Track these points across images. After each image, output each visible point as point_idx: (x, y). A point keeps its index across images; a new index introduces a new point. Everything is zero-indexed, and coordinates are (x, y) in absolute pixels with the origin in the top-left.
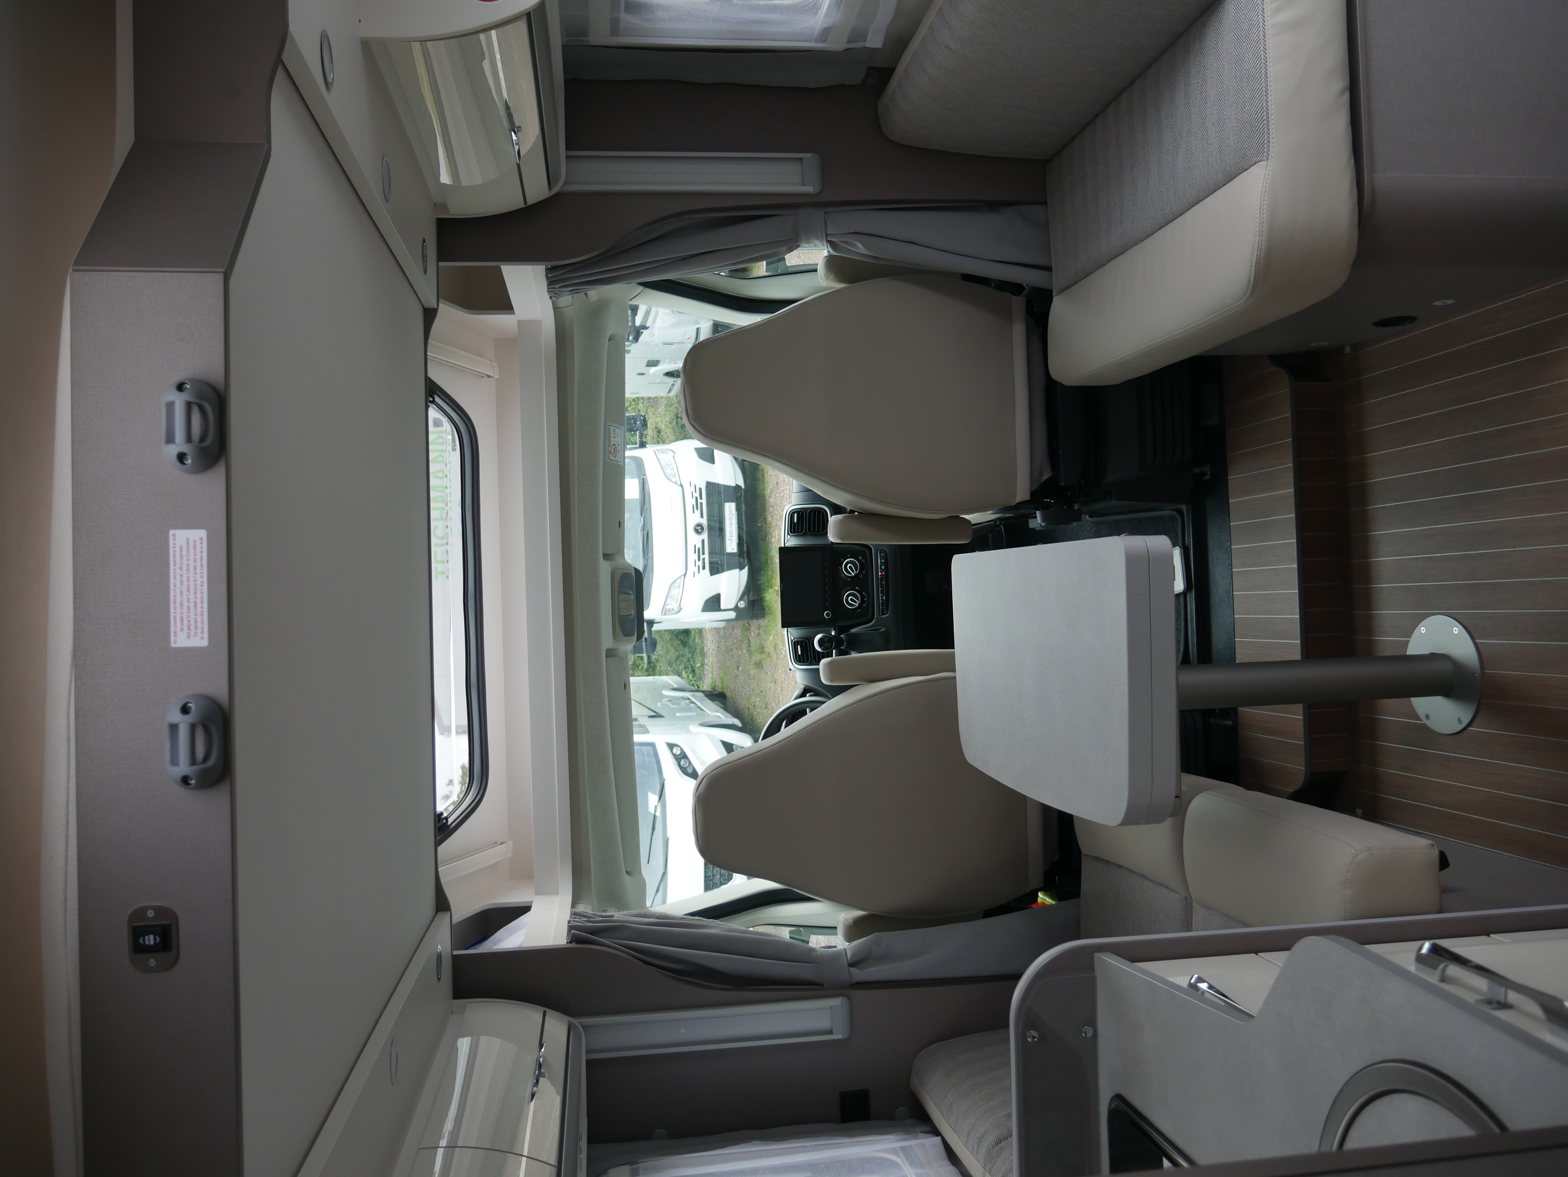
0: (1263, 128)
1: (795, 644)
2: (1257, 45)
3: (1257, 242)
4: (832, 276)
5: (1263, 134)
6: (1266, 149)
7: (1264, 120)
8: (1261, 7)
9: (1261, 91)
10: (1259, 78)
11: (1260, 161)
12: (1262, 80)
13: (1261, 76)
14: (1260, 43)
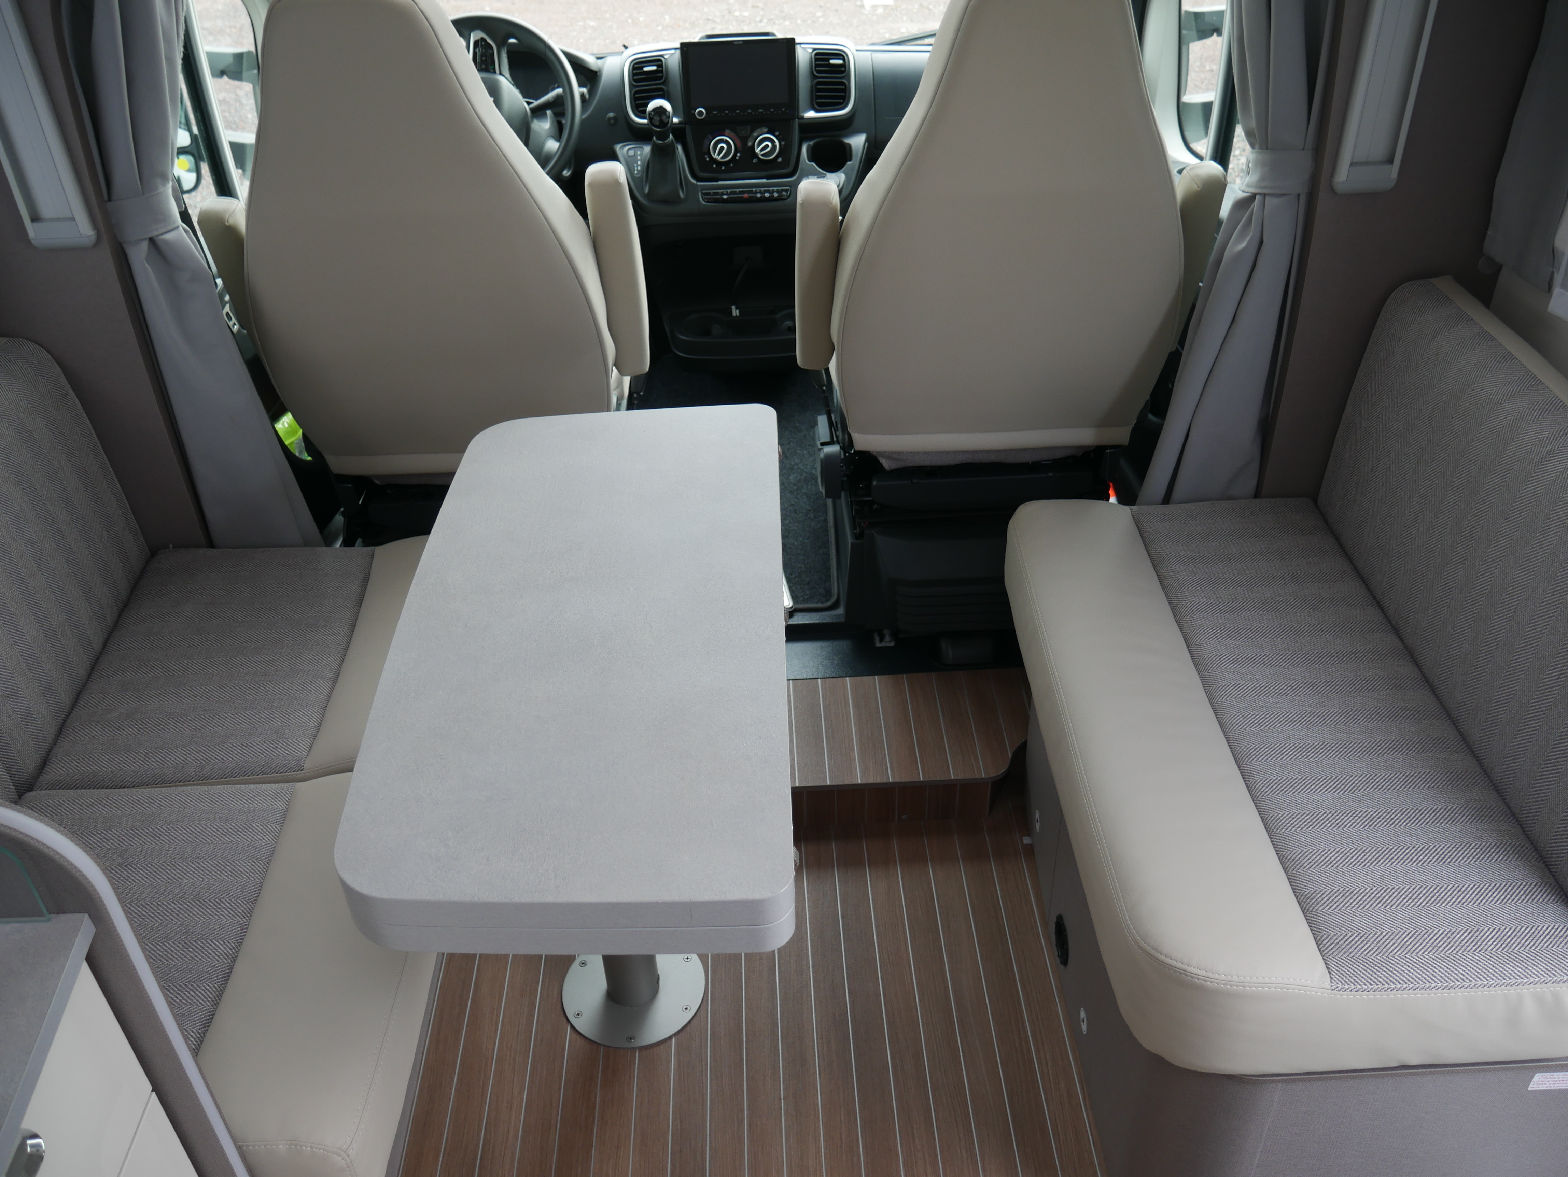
0: (1378, 983)
1: (657, 61)
2: (1497, 975)
3: (1217, 976)
4: (1195, 187)
5: (1369, 983)
6: (1347, 987)
7: (1389, 984)
8: (1550, 981)
9: (1430, 980)
10: (1450, 977)
11: (1331, 977)
12: (1447, 982)
13: (1453, 981)
14: (1499, 979)
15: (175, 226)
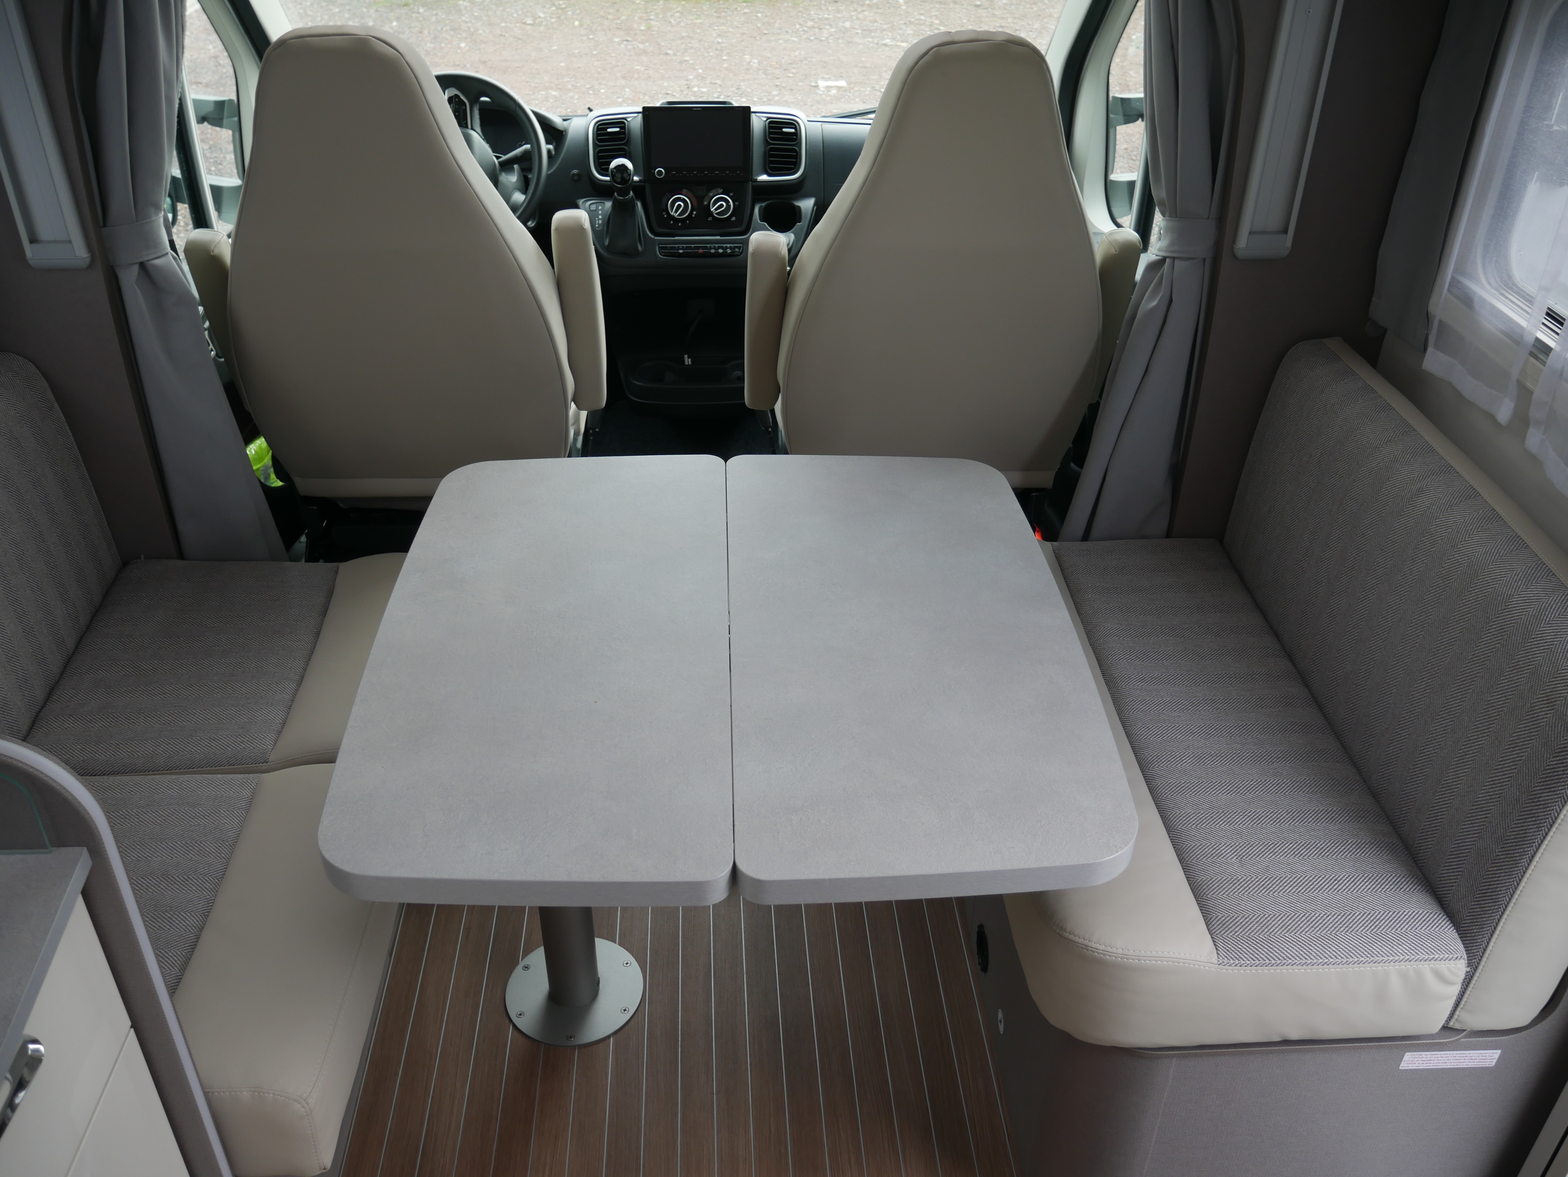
0: (1260, 959)
1: (620, 123)
2: (1366, 953)
3: (1114, 950)
4: (1113, 251)
5: (1252, 958)
6: (1232, 962)
7: (1269, 960)
8: (1413, 959)
9: (1307, 957)
10: (1324, 954)
11: (1218, 953)
12: (1321, 958)
13: (1326, 958)
14: (1368, 957)
15: (164, 252)
